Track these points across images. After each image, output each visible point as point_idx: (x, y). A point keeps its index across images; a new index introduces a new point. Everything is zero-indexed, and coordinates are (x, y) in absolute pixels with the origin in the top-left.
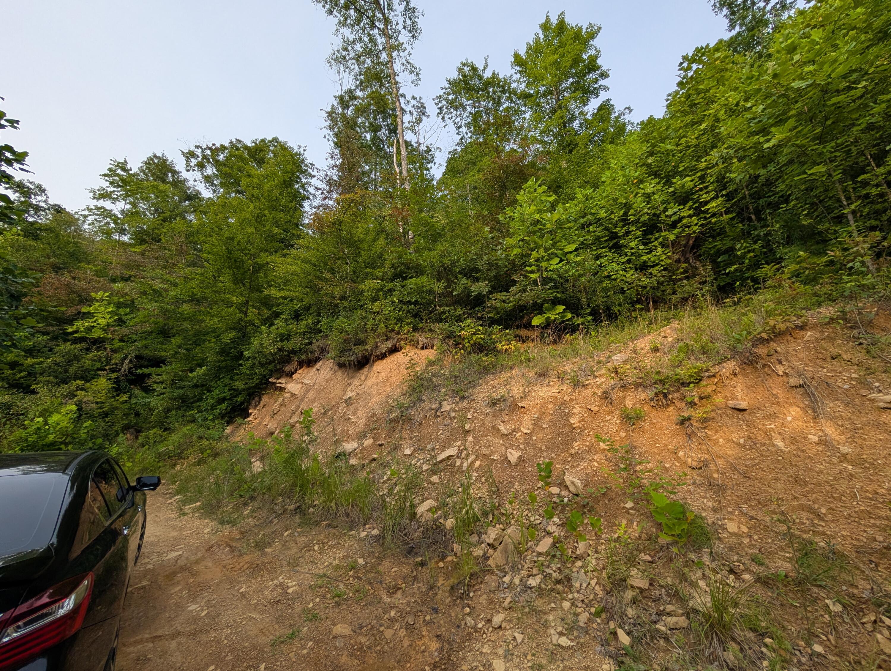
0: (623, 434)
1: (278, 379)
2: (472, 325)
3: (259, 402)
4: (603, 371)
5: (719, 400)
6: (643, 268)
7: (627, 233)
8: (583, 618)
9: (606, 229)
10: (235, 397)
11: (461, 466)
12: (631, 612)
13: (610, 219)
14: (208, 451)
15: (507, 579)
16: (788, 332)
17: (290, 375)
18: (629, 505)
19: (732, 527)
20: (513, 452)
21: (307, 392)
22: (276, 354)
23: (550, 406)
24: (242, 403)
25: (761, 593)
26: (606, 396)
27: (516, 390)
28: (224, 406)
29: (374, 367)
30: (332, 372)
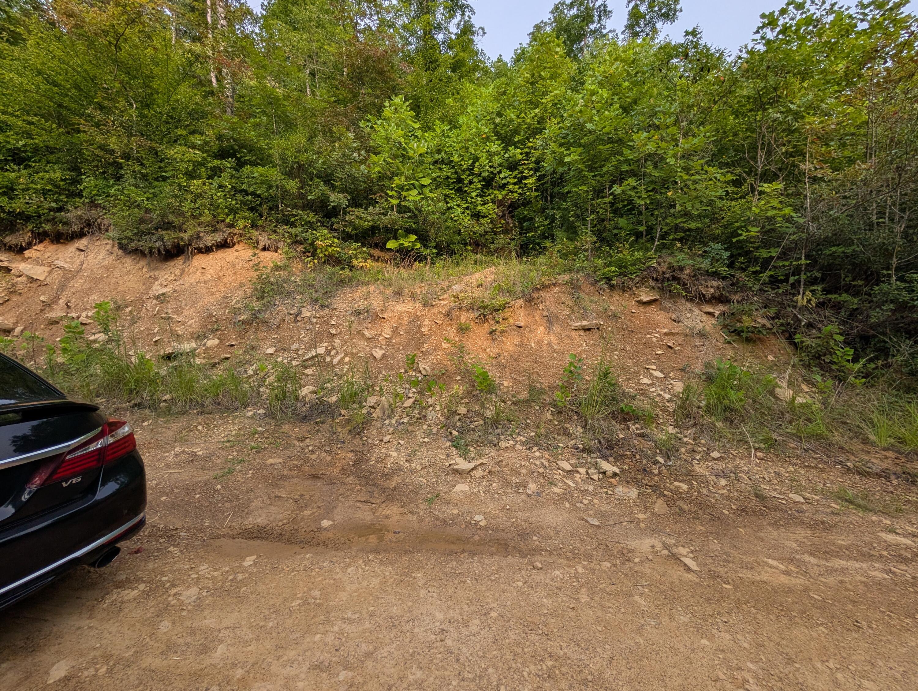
0: (457, 339)
2: (329, 236)
4: (445, 296)
5: (511, 321)
6: (477, 216)
7: (471, 182)
8: (435, 431)
9: (456, 173)
11: (331, 362)
12: (458, 424)
13: (461, 165)
15: (387, 422)
16: (548, 286)
17: (18, 250)
18: (459, 378)
19: (506, 384)
20: (378, 350)
21: (67, 278)
23: (406, 318)
25: (513, 407)
26: (448, 314)
27: (377, 304)
29: (194, 261)
30: (113, 257)
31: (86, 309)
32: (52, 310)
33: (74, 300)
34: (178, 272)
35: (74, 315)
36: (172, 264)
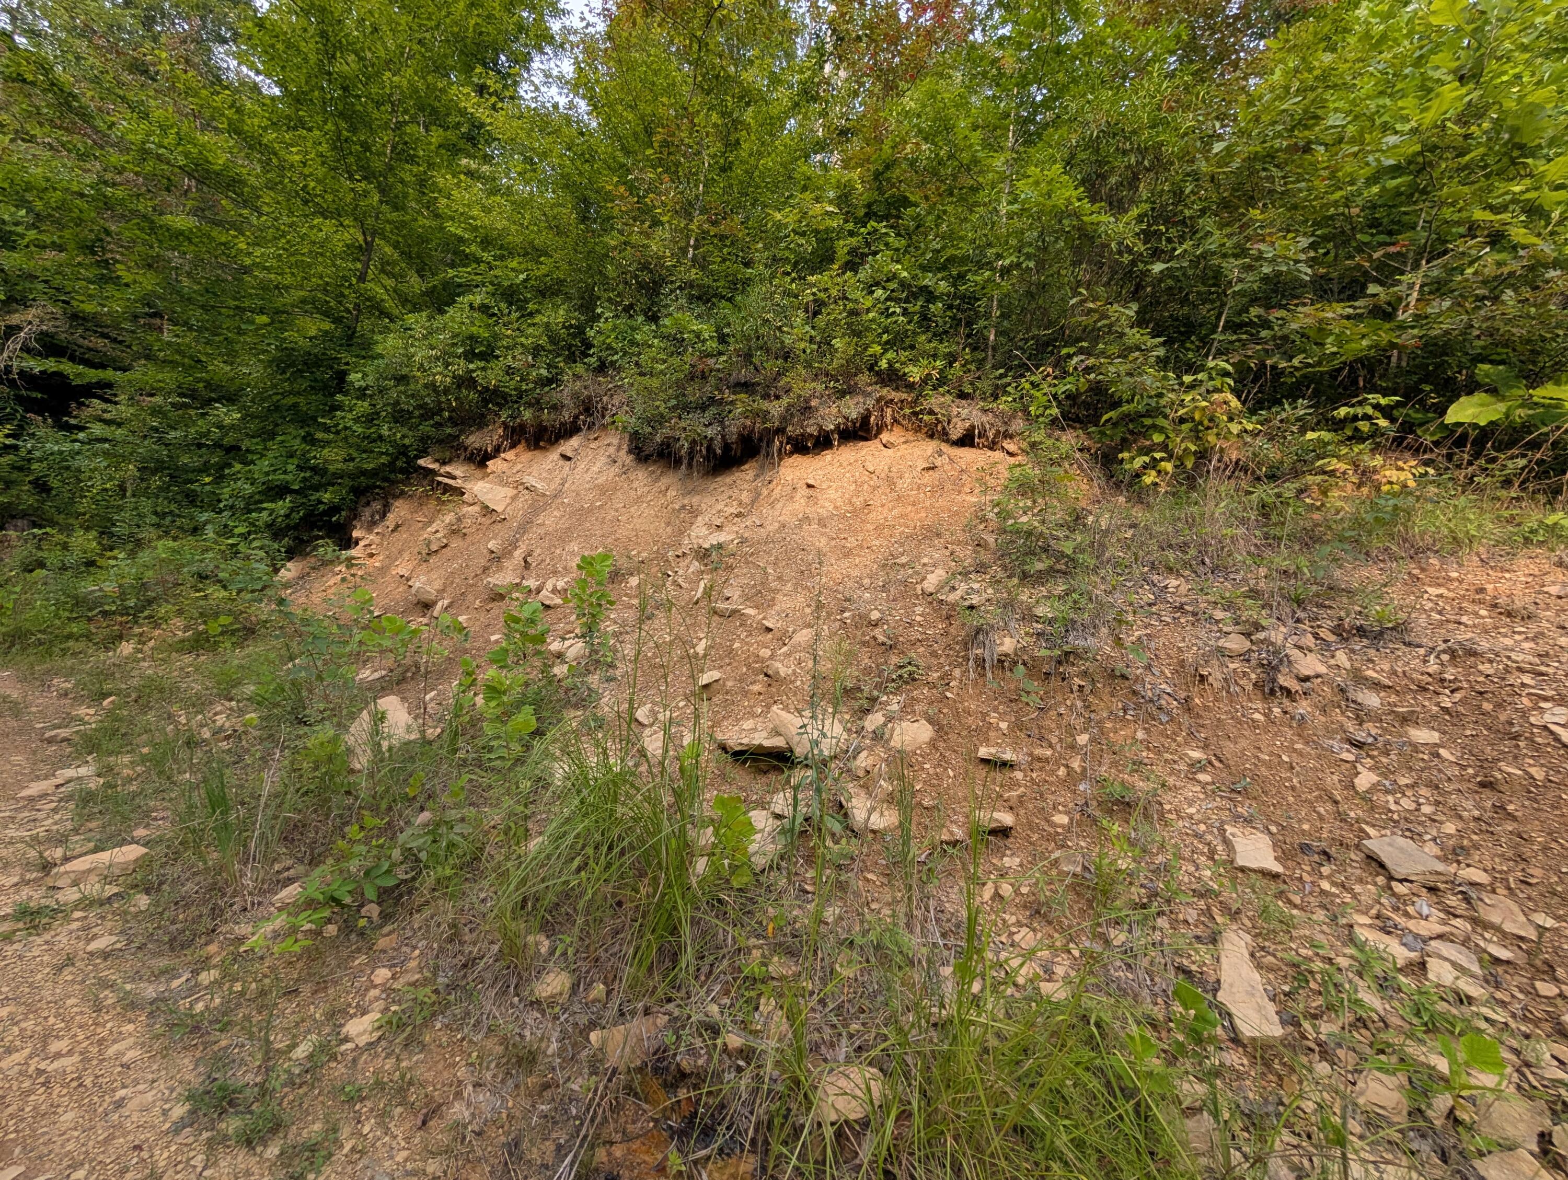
1: (444, 463)
3: (383, 516)
10: (316, 488)
14: (224, 620)
17: (480, 459)
21: (535, 510)
22: (446, 391)
24: (334, 509)
28: (282, 506)
29: (782, 470)
30: (615, 469)
31: (555, 573)
32: (500, 569)
33: (538, 551)
34: (745, 497)
35: (532, 583)
36: (728, 479)
